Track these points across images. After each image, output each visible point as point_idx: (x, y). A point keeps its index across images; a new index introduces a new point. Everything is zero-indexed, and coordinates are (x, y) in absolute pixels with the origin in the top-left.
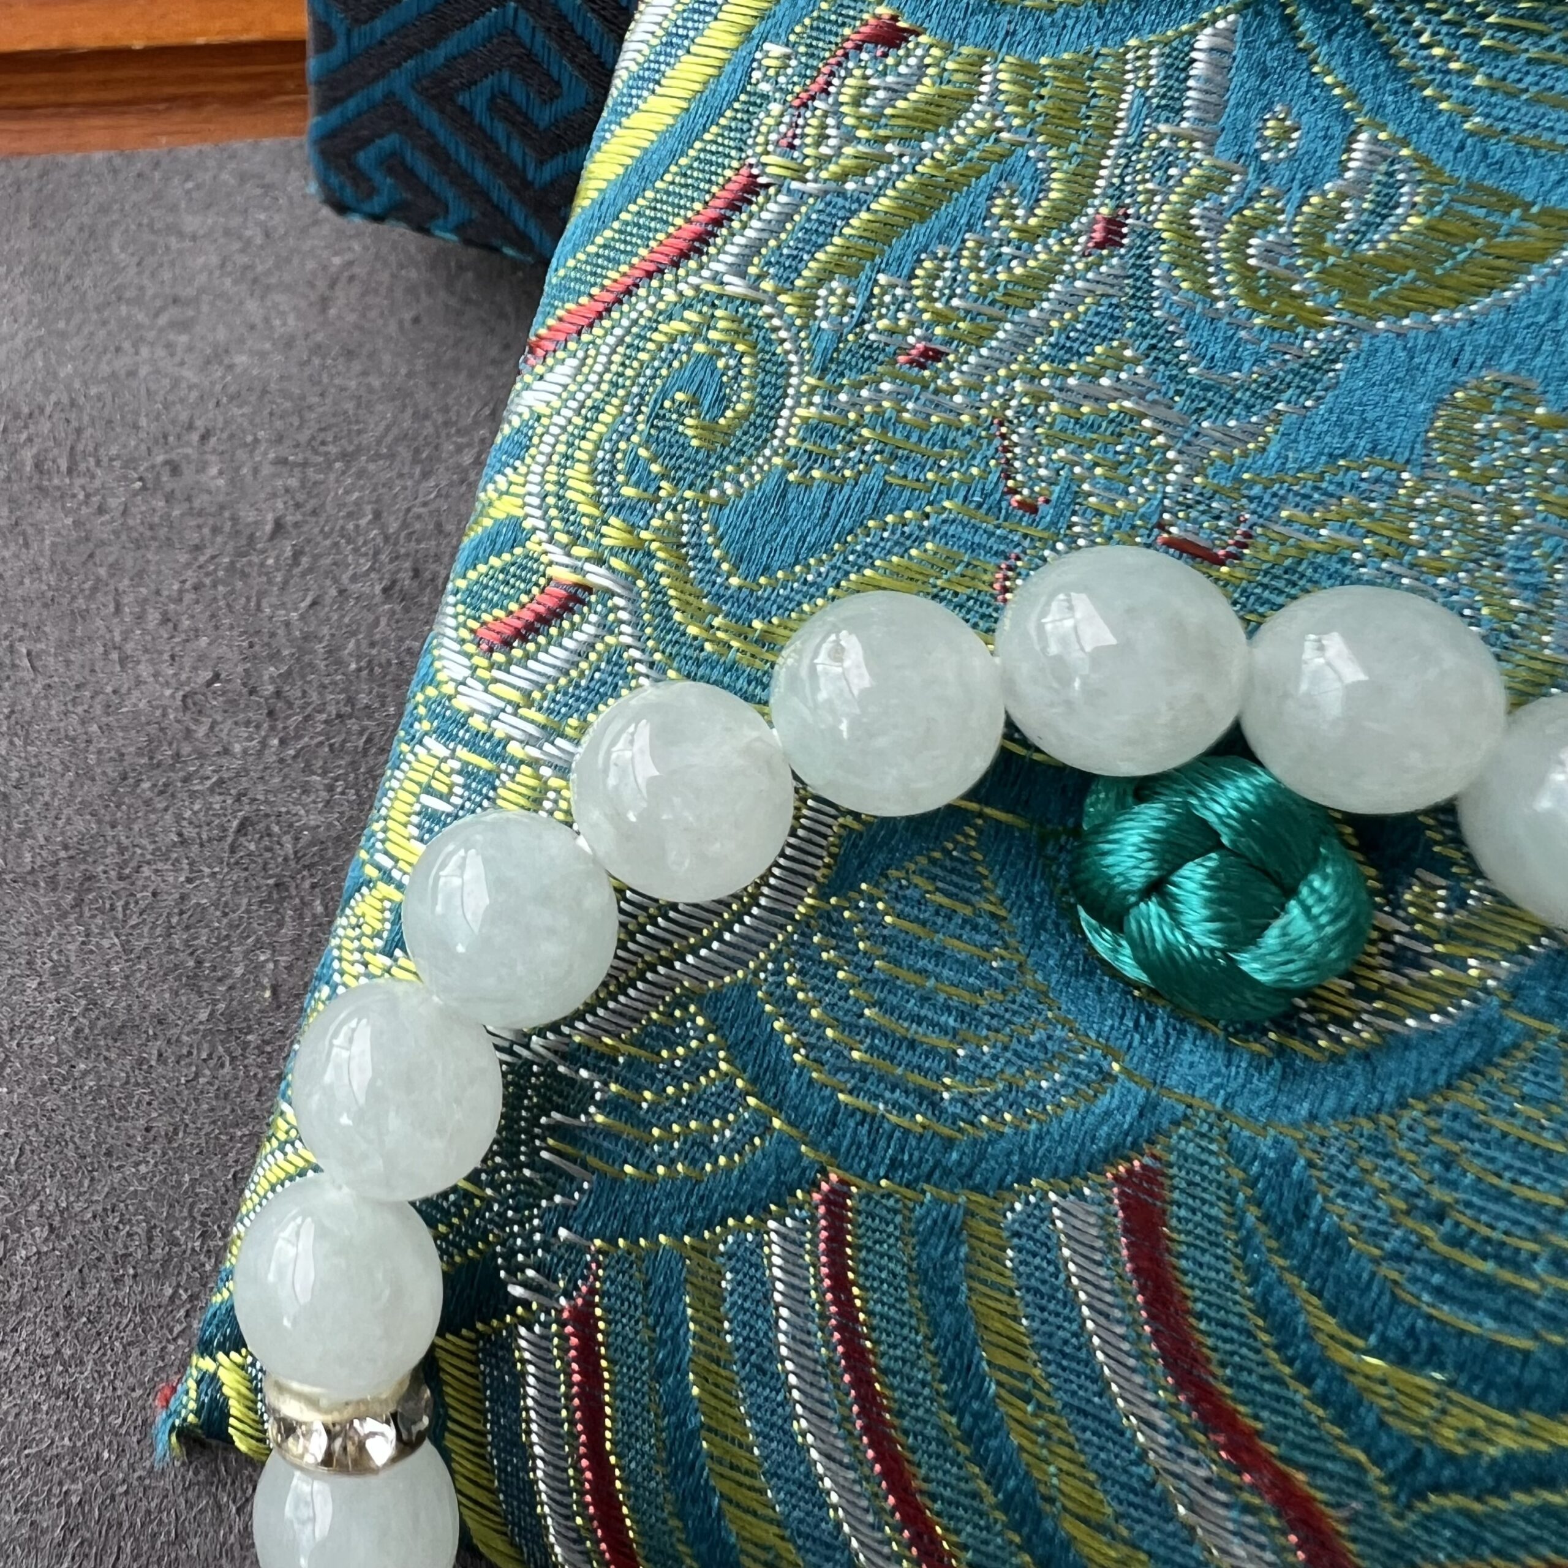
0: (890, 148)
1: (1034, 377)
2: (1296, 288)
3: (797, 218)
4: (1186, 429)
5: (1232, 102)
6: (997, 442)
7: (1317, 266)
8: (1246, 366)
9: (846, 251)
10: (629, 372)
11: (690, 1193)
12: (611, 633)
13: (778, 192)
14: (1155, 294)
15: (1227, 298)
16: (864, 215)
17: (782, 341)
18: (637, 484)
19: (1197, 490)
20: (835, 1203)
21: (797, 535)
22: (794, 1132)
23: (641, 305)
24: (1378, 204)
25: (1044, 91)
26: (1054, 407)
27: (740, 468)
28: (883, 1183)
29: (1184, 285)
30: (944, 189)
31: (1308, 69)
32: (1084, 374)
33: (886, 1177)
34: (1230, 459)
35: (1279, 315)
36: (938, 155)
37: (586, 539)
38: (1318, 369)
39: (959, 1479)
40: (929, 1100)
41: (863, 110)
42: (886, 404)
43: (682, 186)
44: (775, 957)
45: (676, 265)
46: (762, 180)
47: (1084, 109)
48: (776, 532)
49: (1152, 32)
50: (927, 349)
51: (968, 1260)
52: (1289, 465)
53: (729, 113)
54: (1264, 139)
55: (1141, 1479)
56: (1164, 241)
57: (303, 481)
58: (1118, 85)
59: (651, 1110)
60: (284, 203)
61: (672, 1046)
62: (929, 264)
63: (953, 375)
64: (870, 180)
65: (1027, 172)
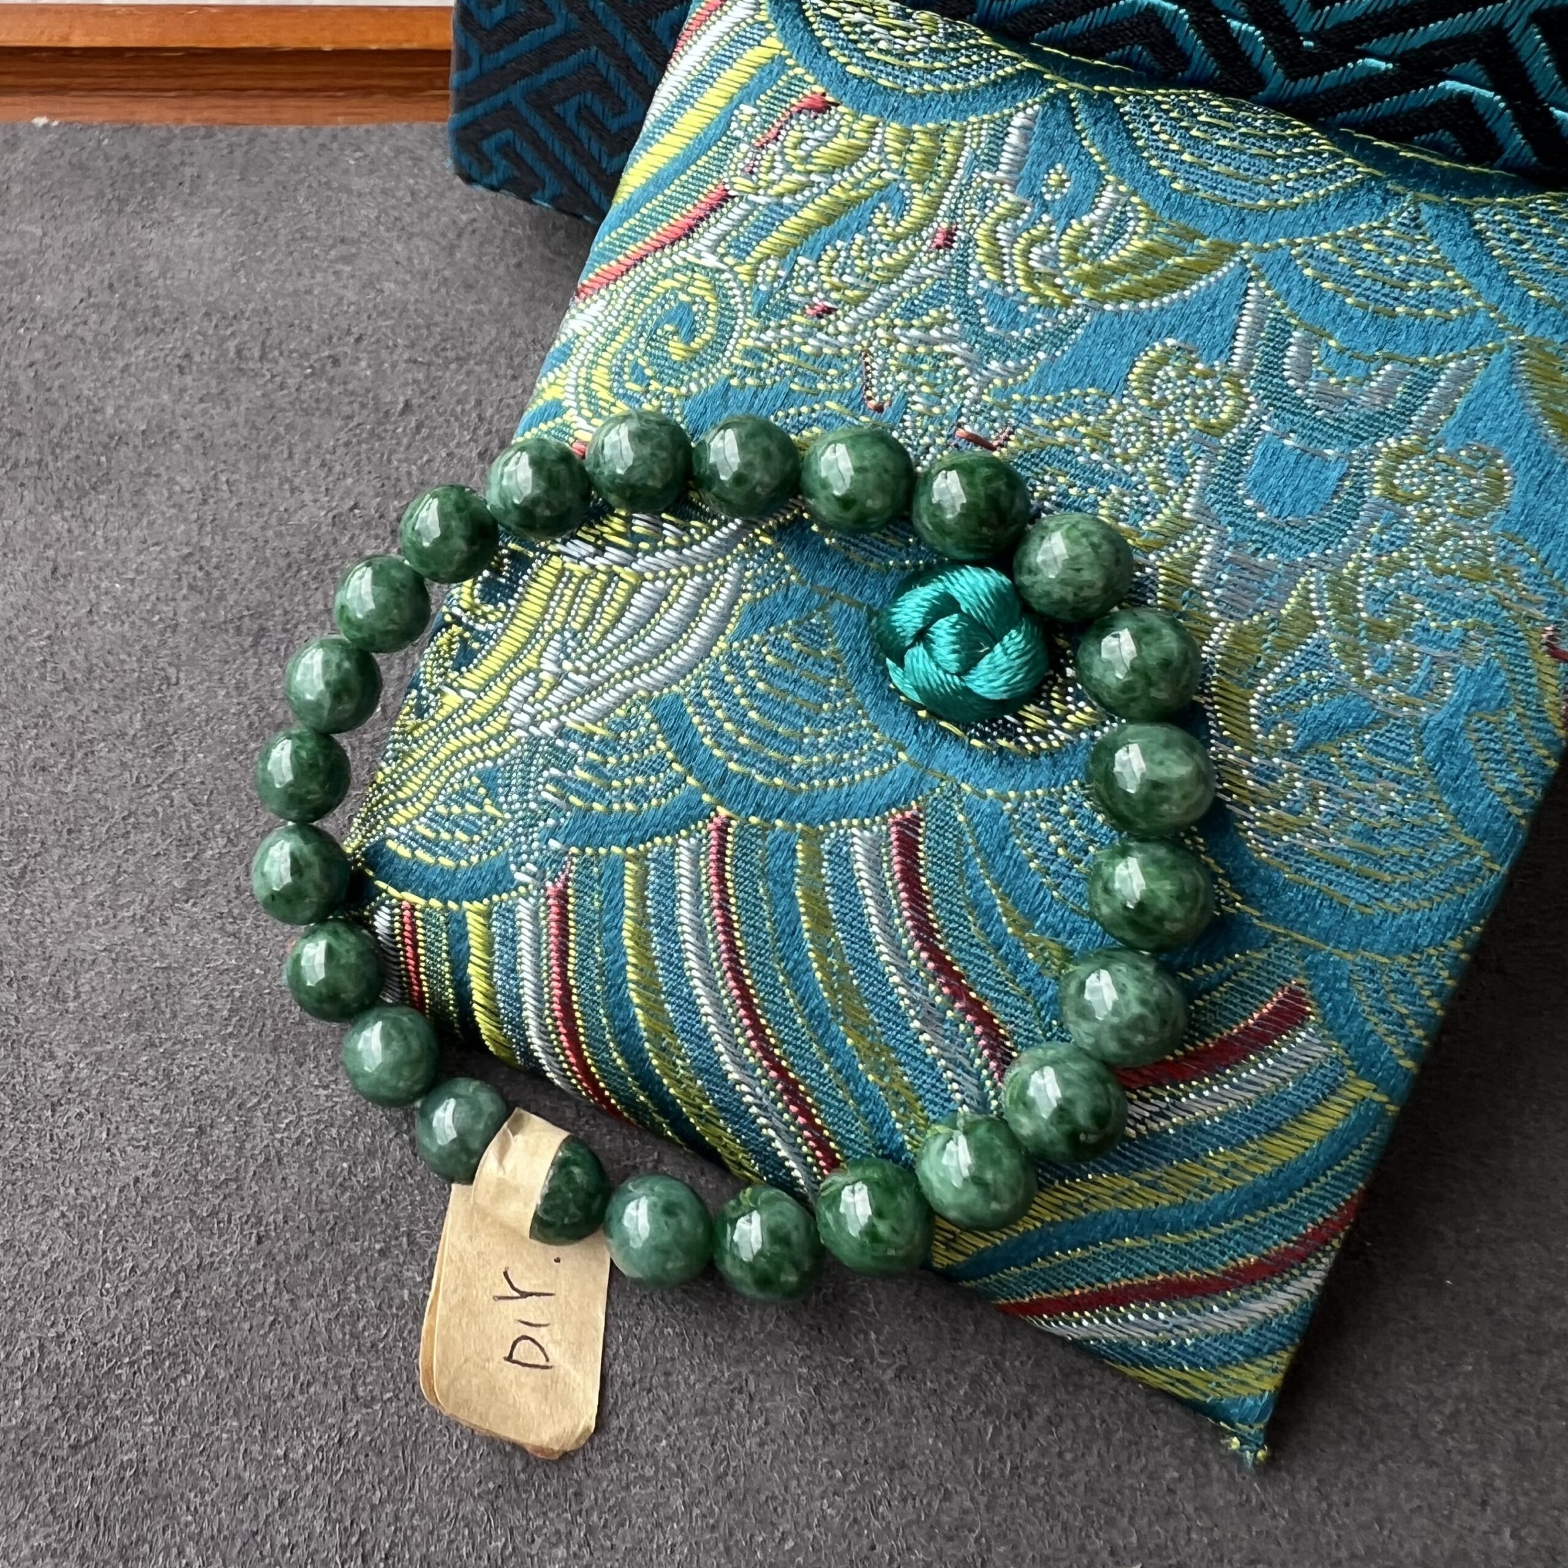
0: (813, 177)
1: (891, 327)
2: (1057, 280)
3: (751, 218)
5: (1029, 161)
6: (862, 366)
7: (1072, 268)
9: (779, 243)
10: (637, 311)
11: (633, 821)
13: (740, 201)
14: (970, 279)
15: (1014, 285)
16: (794, 219)
17: (735, 296)
18: (635, 381)
19: (983, 403)
20: (721, 830)
22: (699, 786)
23: (649, 268)
24: (1114, 231)
25: (913, 147)
26: (902, 348)
27: (701, 375)
28: (752, 819)
29: (989, 275)
30: (845, 206)
31: (1080, 143)
32: (922, 327)
33: (753, 815)
34: (1004, 385)
35: (1045, 297)
36: (843, 183)
37: (601, 414)
38: (1064, 332)
41: (798, 152)
42: (797, 340)
43: (682, 194)
44: (697, 678)
45: (673, 244)
46: (731, 193)
47: (937, 161)
49: (985, 113)
50: (825, 306)
52: (1041, 391)
53: (714, 148)
54: (1046, 185)
57: (427, 377)
58: (960, 145)
59: (612, 770)
60: (428, 172)
61: (628, 730)
62: (831, 253)
63: (840, 324)
64: (799, 197)
65: (897, 198)
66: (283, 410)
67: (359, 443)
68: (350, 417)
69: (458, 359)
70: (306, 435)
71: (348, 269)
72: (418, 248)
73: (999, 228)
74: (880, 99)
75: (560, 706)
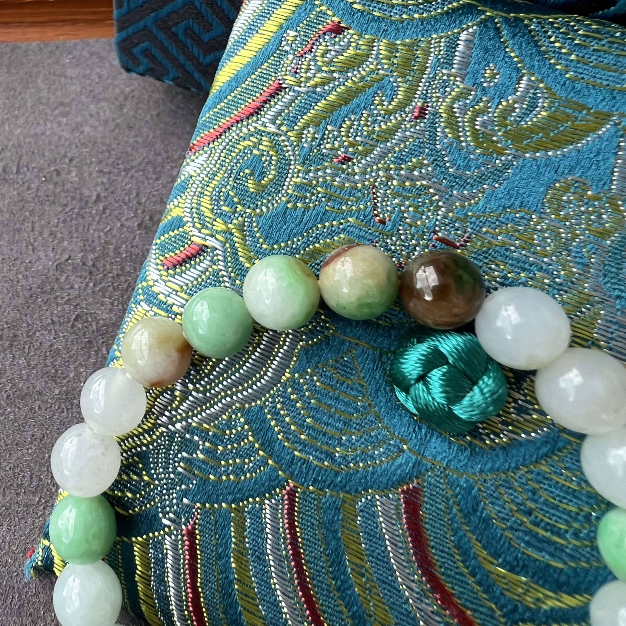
0: (336, 75)
1: (387, 170)
2: (494, 138)
3: (296, 101)
4: (447, 193)
5: (472, 62)
6: (371, 195)
7: (503, 130)
8: (473, 169)
9: (315, 116)
10: (227, 160)
11: (235, 487)
12: (215, 264)
13: (290, 91)
14: (438, 138)
15: (466, 141)
16: (324, 102)
17: (288, 151)
18: (228, 206)
19: (449, 218)
20: (291, 495)
21: (290, 229)
22: (276, 466)
23: (234, 133)
24: (530, 106)
25: (398, 55)
26: (395, 182)
27: (269, 201)
28: (311, 488)
29: (450, 135)
30: (356, 92)
31: (504, 50)
32: (408, 169)
33: (312, 485)
34: (463, 207)
35: (487, 149)
36: (354, 78)
37: (207, 226)
38: (502, 172)
39: (335, 606)
40: (331, 456)
41: (325, 59)
42: (328, 178)
43: (252, 86)
44: (273, 397)
45: (248, 118)
46: (284, 86)
47: (413, 63)
48: (281, 227)
49: (442, 32)
50: (345, 157)
51: (342, 520)
52: (487, 210)
53: (272, 58)
54: (484, 77)
55: (406, 609)
56: (442, 117)
57: (109, 180)
58: (427, 53)
59: (221, 454)
60: (107, 65)
61: (230, 429)
62: (348, 123)
63: (355, 167)
64: (326, 88)
65: (389, 87)
66: (28, 202)
67: (71, 221)
68: (66, 205)
69: (125, 170)
70: (41, 216)
71: (64, 120)
72: (102, 107)
73: (455, 106)
74: (375, 25)
75: (187, 413)
